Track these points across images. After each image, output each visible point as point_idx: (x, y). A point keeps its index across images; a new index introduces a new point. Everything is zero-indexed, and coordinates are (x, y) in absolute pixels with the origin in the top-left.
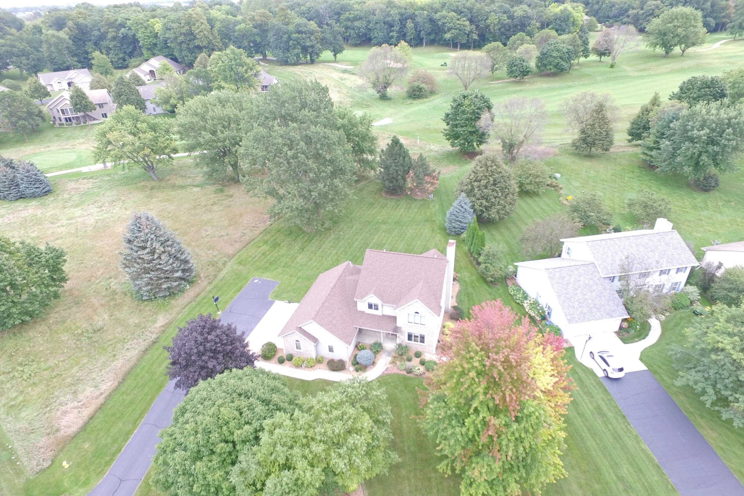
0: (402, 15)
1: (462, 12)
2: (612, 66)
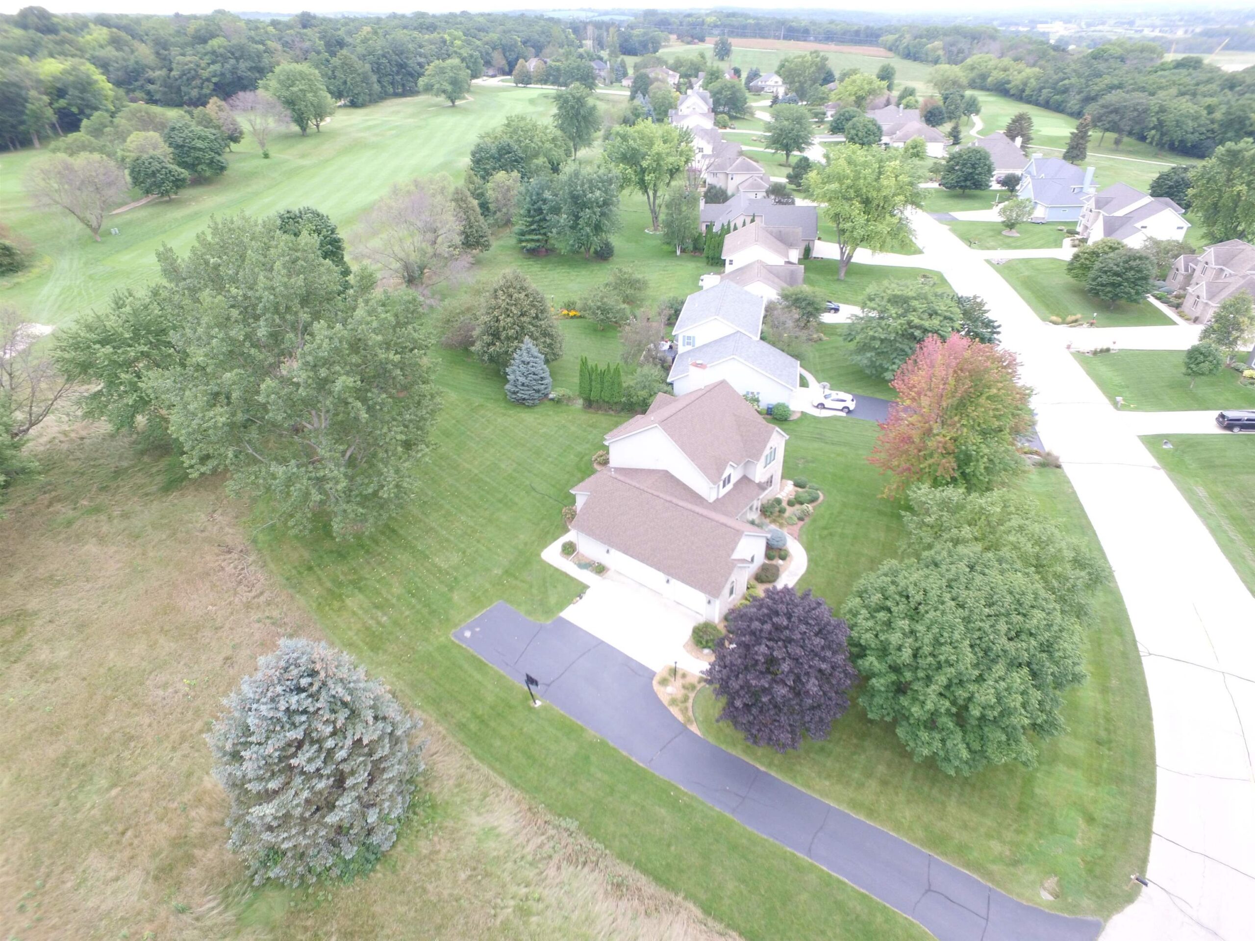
2: (266, 156)
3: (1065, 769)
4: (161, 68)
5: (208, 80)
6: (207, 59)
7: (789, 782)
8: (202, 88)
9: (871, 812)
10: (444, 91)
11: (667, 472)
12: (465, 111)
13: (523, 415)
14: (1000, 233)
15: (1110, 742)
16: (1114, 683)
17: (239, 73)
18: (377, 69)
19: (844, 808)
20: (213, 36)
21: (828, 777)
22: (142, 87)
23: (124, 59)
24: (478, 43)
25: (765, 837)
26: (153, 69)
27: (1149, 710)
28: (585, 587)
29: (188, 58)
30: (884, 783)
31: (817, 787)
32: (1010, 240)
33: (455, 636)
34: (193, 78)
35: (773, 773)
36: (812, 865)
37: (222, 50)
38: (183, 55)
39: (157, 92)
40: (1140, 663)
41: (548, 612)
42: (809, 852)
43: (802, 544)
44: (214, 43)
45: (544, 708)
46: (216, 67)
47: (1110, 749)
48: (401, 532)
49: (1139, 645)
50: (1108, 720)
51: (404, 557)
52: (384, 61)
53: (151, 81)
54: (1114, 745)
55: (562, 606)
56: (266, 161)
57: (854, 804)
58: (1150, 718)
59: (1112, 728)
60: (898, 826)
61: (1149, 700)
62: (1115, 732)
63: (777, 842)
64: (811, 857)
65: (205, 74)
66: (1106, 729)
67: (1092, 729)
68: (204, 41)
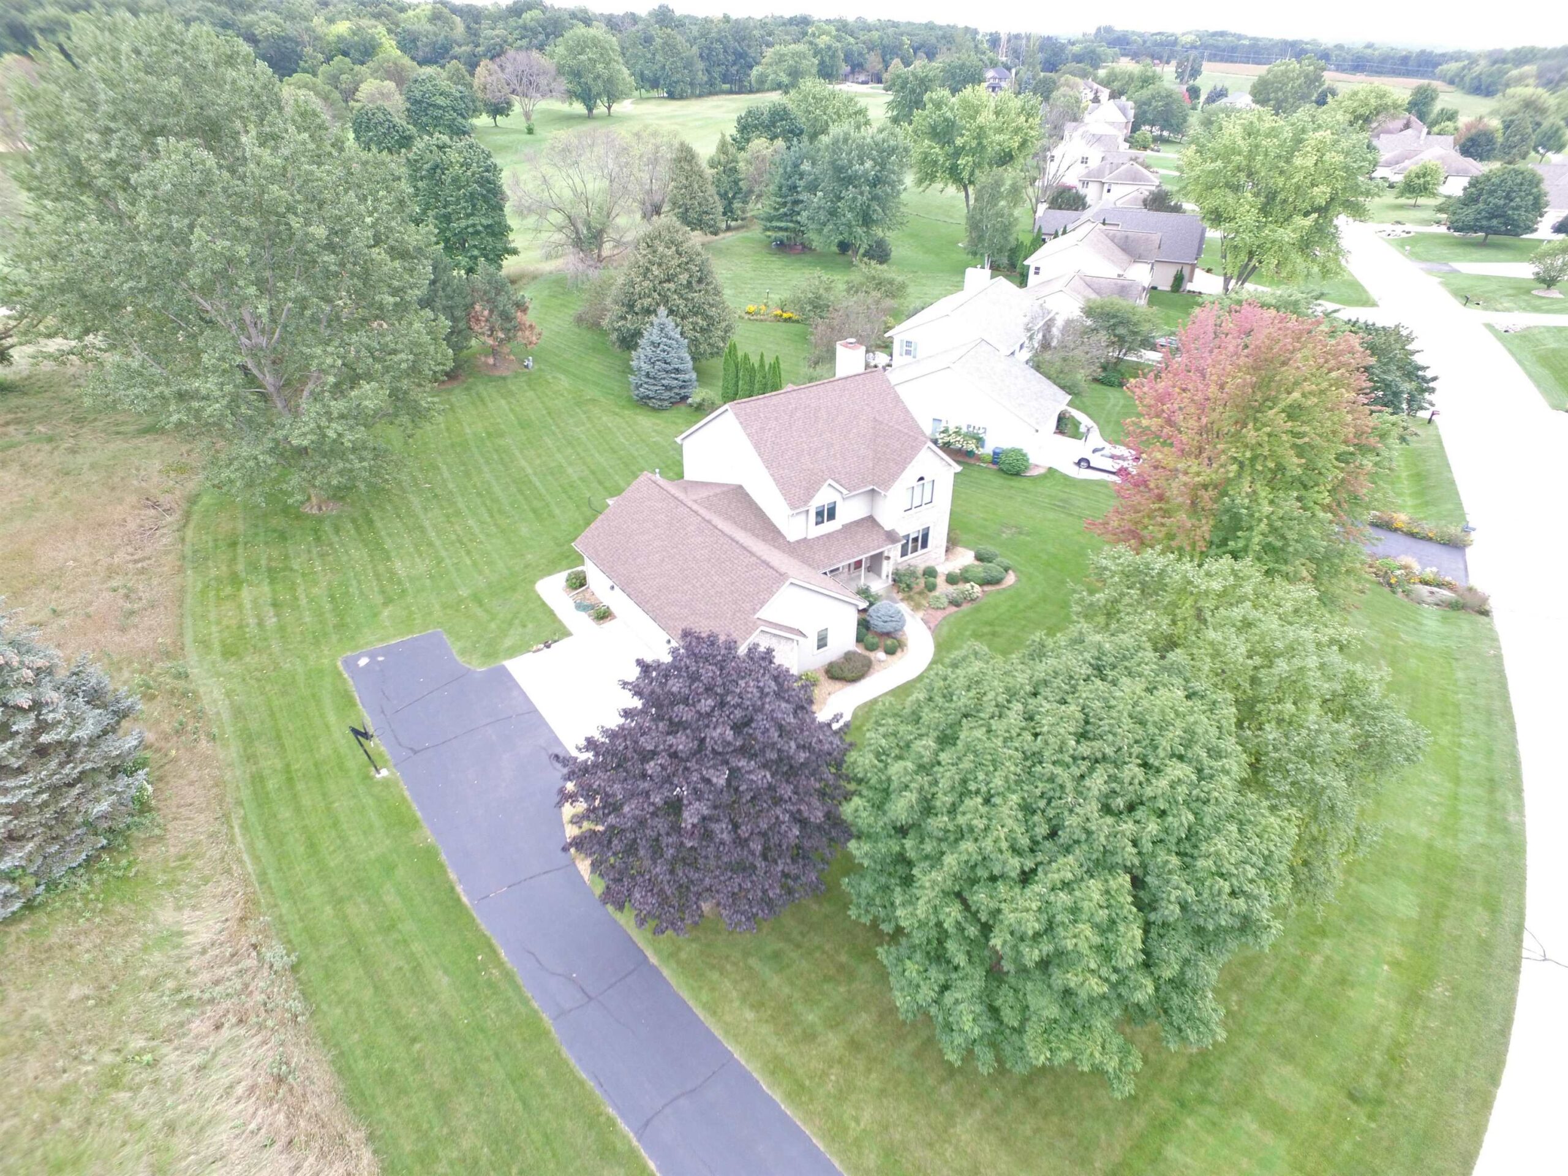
2: (530, 131)
3: (1254, 1127)
7: (685, 995)
9: (798, 1091)
11: (741, 487)
13: (640, 418)
14: (1528, 292)
15: (1379, 1102)
16: (1439, 992)
18: (707, 55)
19: (754, 1070)
21: (758, 1006)
25: (584, 1076)
27: (1499, 1062)
28: (564, 633)
30: (855, 1045)
31: (728, 1018)
32: (1538, 302)
33: (346, 662)
35: (666, 973)
36: (632, 1151)
38: (493, 29)
40: (1516, 970)
41: (491, 654)
42: (642, 1129)
43: (935, 638)
45: (386, 783)
47: (1371, 1117)
48: (379, 524)
49: (1526, 937)
50: (1394, 1055)
51: (358, 554)
54: (1386, 1109)
55: (514, 652)
56: (529, 137)
57: (777, 1067)
58: (1494, 1079)
59: (1395, 1076)
60: (836, 1132)
61: (1506, 1045)
62: (1398, 1086)
63: (598, 1092)
64: (639, 1141)
66: (1381, 1075)
67: (1350, 1065)
68: (519, 14)
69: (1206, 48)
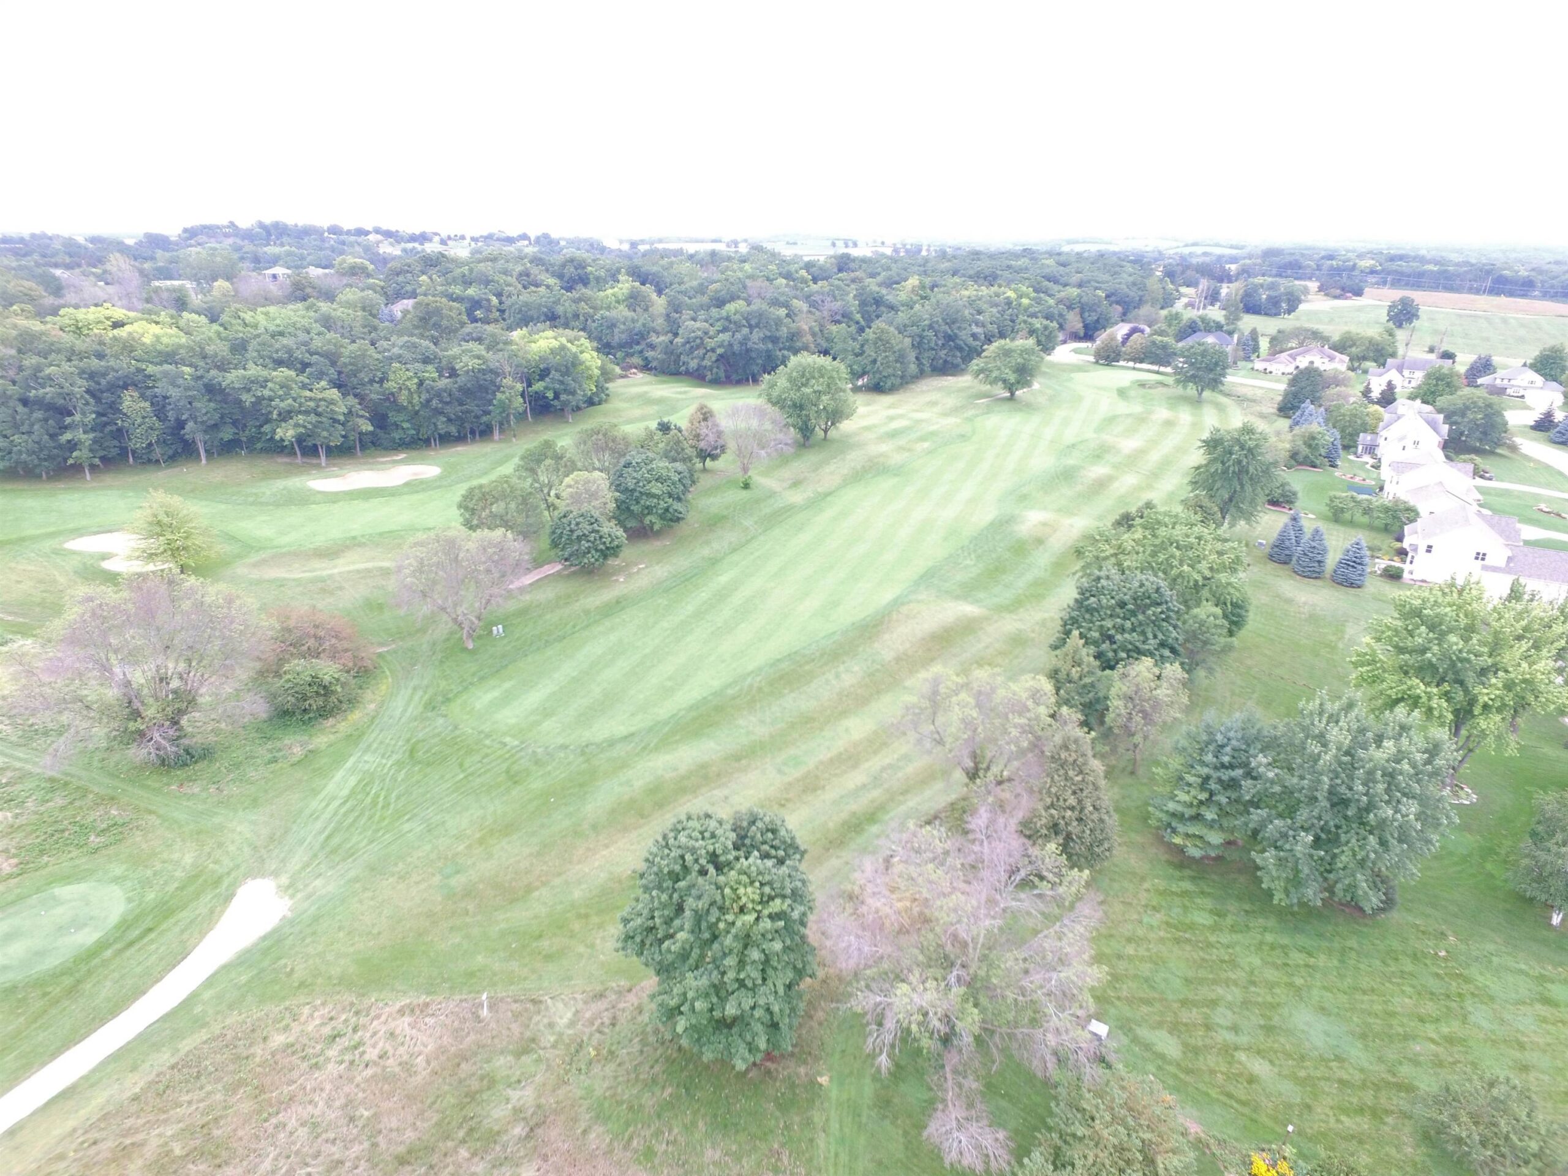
0: (92, 376)
1: (305, 365)
2: (746, 486)
4: (666, 334)
5: (713, 350)
6: (719, 326)
8: (703, 358)
10: (1004, 381)
12: (1029, 407)
17: (750, 344)
18: (919, 345)
20: (733, 298)
22: (641, 352)
23: (633, 321)
24: (1051, 302)
26: (658, 333)
29: (698, 324)
34: (698, 347)
37: (738, 317)
38: (694, 319)
39: (654, 359)
44: (730, 307)
46: (725, 337)
52: (931, 333)
53: (652, 347)
56: (744, 493)
65: (710, 343)
68: (720, 303)
69: (1389, 273)
